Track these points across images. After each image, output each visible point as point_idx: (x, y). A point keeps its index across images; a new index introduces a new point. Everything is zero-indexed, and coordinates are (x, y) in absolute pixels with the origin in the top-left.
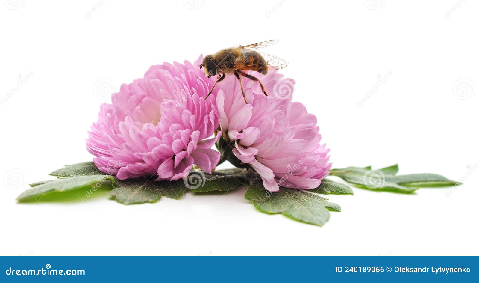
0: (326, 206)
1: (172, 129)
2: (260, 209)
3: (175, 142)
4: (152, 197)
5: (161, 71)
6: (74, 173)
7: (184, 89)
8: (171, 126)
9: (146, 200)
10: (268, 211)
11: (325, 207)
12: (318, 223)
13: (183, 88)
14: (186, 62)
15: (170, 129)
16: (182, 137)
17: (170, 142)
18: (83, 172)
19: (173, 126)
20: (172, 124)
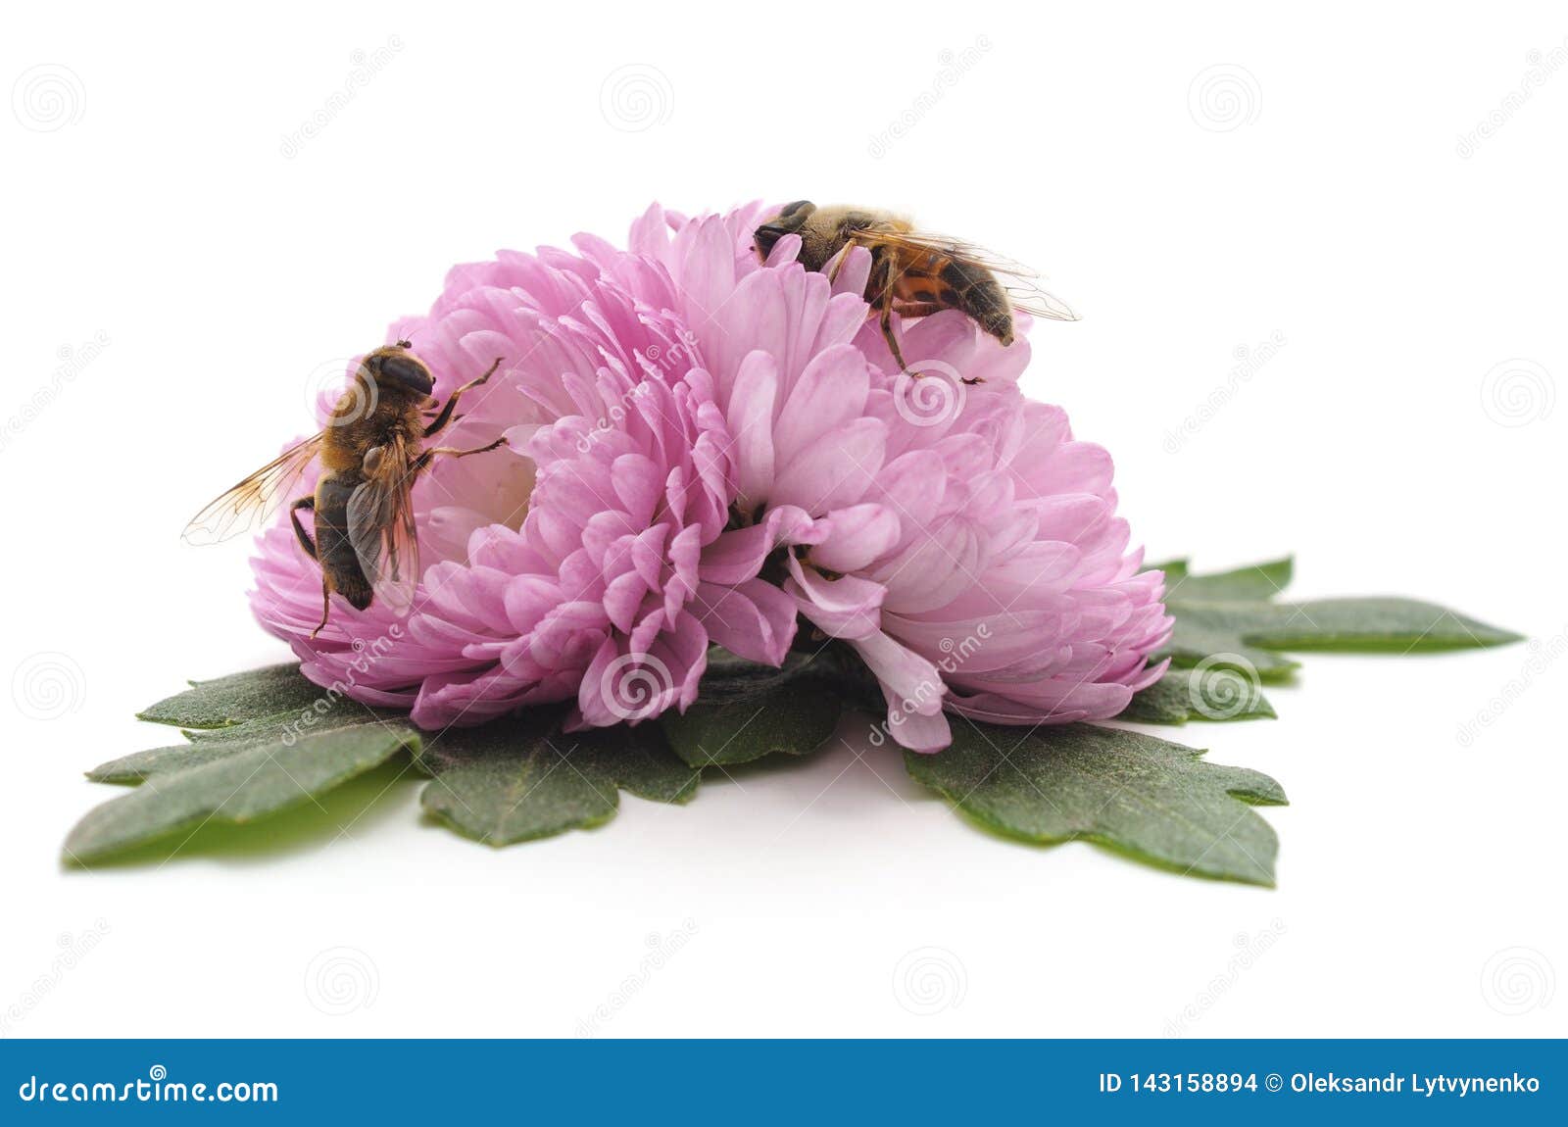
0: (1228, 788)
1: (590, 535)
2: (1000, 823)
3: (616, 589)
4: (584, 801)
5: (492, 293)
6: (239, 708)
7: (608, 366)
8: (586, 525)
9: (569, 815)
10: (1033, 830)
11: (1228, 792)
12: (1252, 873)
13: (603, 362)
14: (583, 241)
15: (585, 538)
16: (638, 562)
17: (597, 590)
18: (275, 704)
19: (595, 527)
20: (588, 517)
